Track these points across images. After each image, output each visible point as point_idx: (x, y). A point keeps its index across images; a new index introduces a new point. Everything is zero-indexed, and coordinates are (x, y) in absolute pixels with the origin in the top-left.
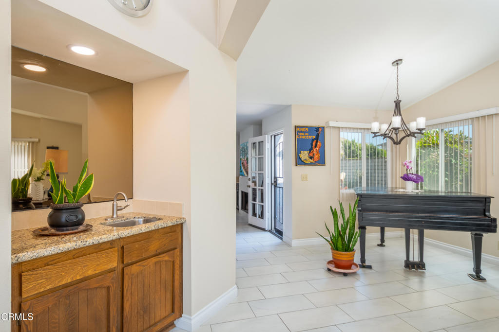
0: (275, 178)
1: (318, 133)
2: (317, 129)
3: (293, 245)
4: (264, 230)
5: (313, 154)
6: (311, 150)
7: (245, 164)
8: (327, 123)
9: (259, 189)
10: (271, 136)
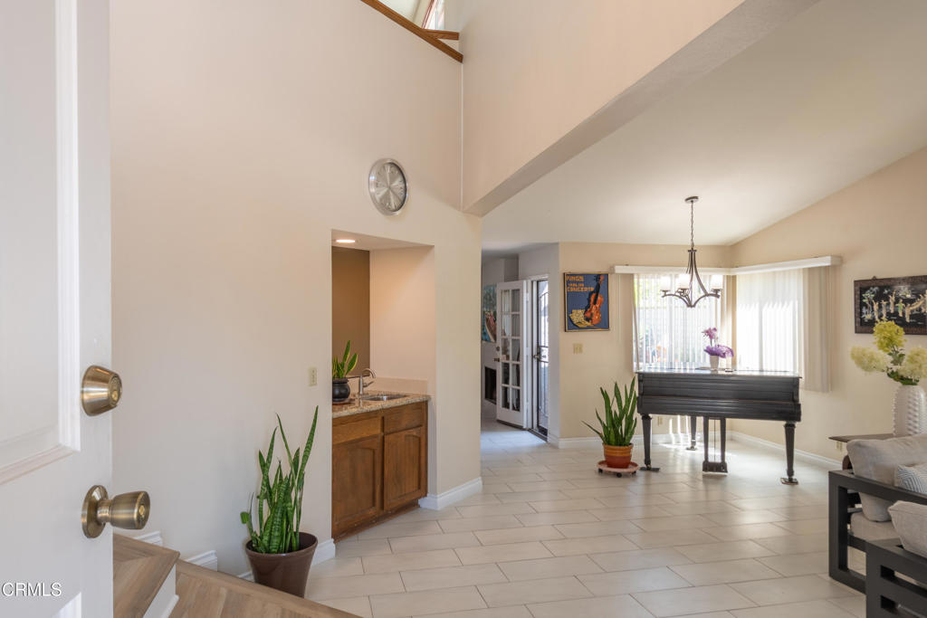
0: (539, 347)
1: (598, 284)
2: (598, 277)
3: (560, 447)
4: (520, 428)
5: (592, 314)
6: (587, 308)
7: (492, 322)
8: (612, 268)
9: (513, 365)
10: (532, 282)
